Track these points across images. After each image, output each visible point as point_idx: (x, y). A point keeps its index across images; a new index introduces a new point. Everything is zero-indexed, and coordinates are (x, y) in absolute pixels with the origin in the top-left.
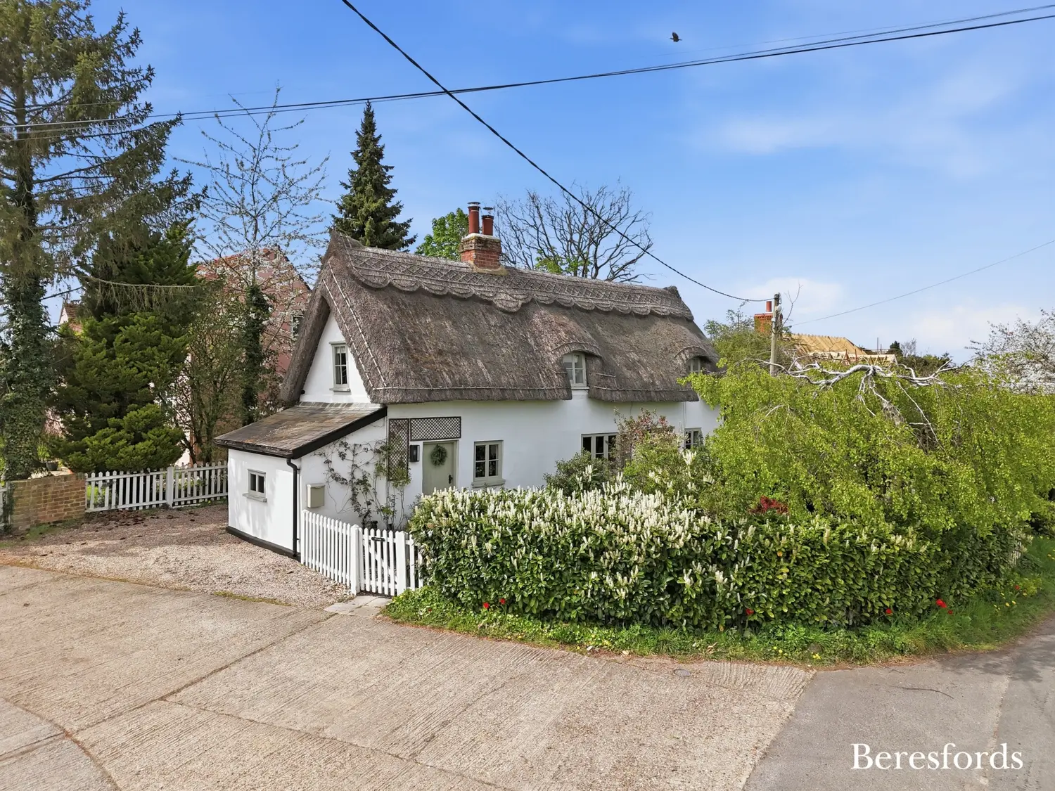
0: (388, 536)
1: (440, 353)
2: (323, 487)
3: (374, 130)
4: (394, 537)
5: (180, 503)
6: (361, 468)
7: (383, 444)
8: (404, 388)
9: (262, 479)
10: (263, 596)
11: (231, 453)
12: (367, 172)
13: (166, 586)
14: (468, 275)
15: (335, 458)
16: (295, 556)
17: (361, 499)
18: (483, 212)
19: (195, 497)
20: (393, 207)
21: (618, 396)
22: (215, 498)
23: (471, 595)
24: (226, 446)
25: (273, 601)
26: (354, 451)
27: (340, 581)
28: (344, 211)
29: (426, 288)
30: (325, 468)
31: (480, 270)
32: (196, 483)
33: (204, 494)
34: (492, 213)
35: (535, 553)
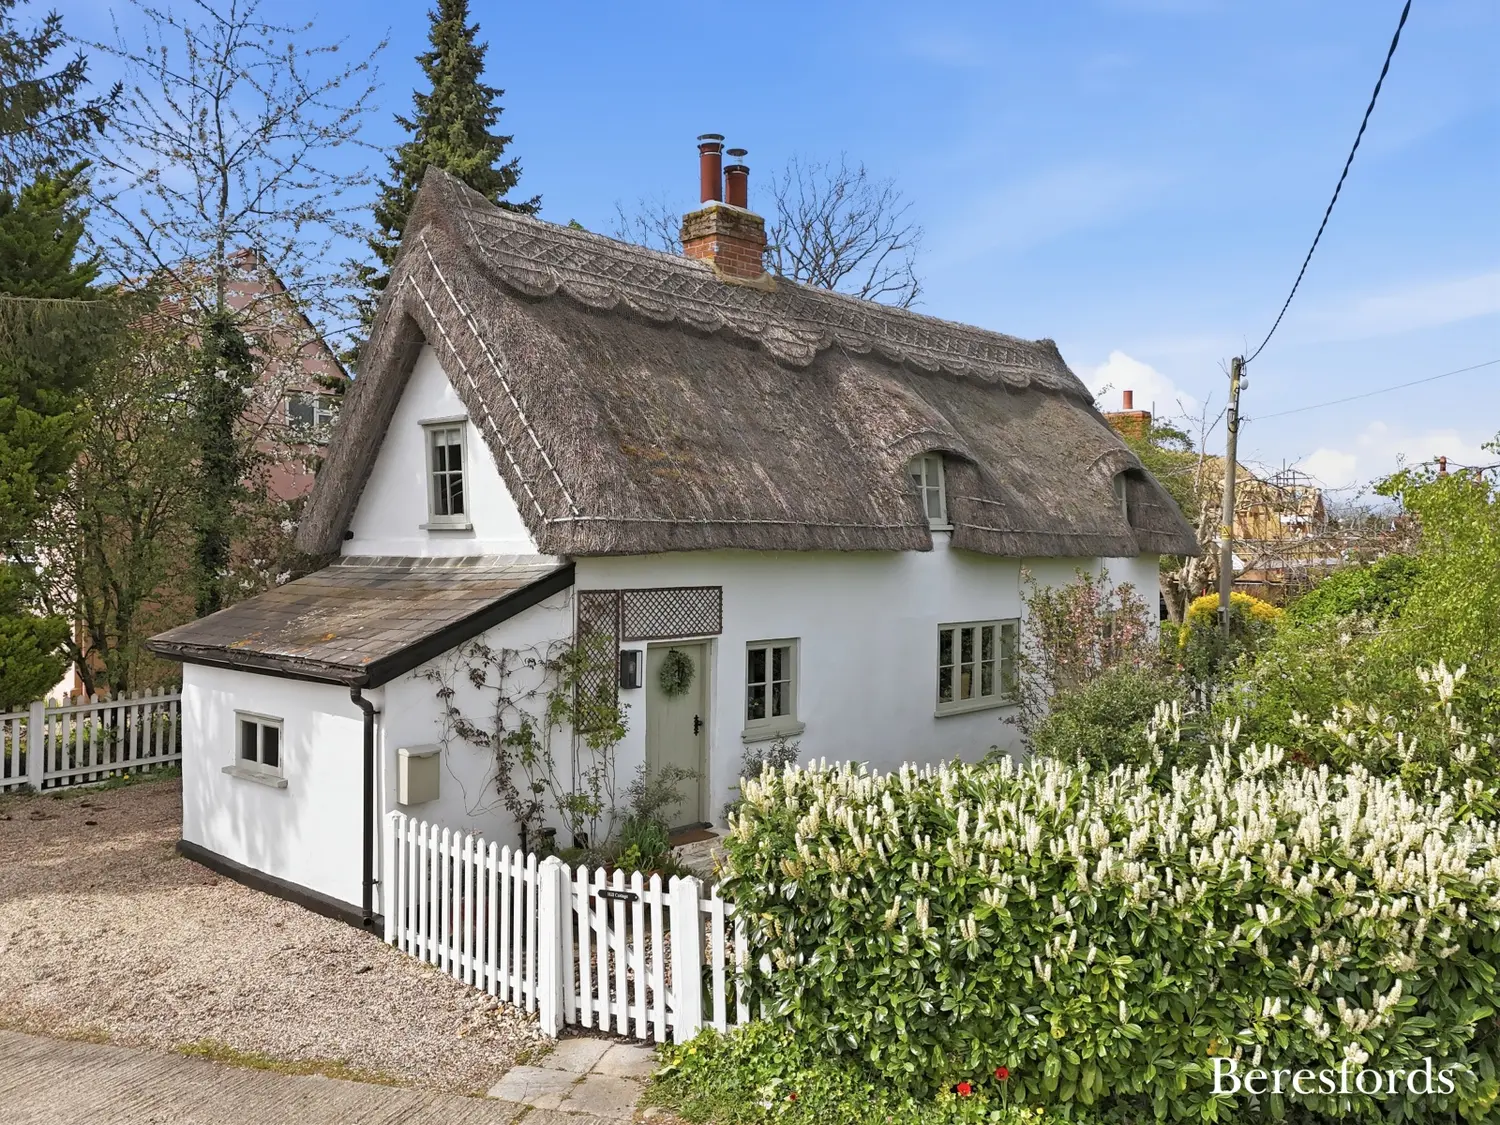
0: (647, 888)
1: (679, 444)
2: (437, 754)
3: (464, 14)
4: (665, 889)
5: (58, 782)
6: (519, 706)
7: (566, 649)
8: (620, 517)
9: (272, 735)
10: (312, 1053)
11: (191, 673)
12: (453, 96)
13: (43, 1024)
14: (707, 285)
15: (460, 683)
16: (371, 923)
17: (520, 779)
18: (727, 161)
19: (93, 768)
20: (504, 170)
21: (1010, 544)
22: (139, 768)
23: (912, 1058)
24: (181, 656)
25: (341, 1069)
26: (502, 667)
27: (504, 996)
28: (402, 175)
29: (632, 305)
30: (441, 707)
31: (730, 278)
32: (94, 738)
33: (113, 759)
34: (745, 161)
35: (1103, 947)
